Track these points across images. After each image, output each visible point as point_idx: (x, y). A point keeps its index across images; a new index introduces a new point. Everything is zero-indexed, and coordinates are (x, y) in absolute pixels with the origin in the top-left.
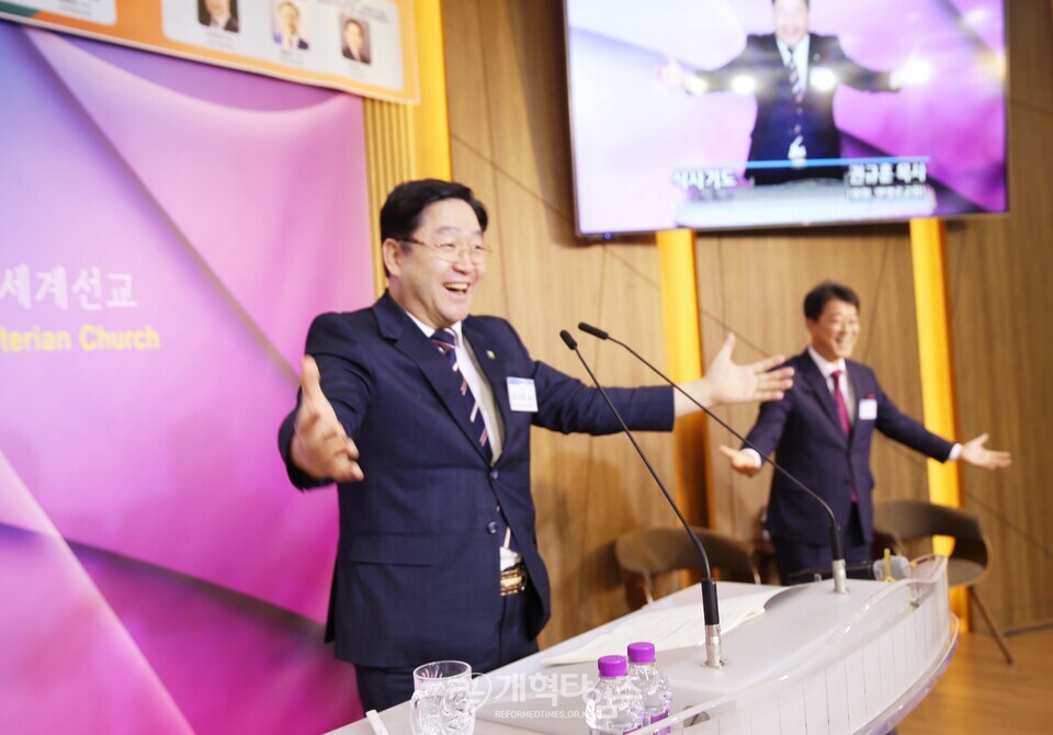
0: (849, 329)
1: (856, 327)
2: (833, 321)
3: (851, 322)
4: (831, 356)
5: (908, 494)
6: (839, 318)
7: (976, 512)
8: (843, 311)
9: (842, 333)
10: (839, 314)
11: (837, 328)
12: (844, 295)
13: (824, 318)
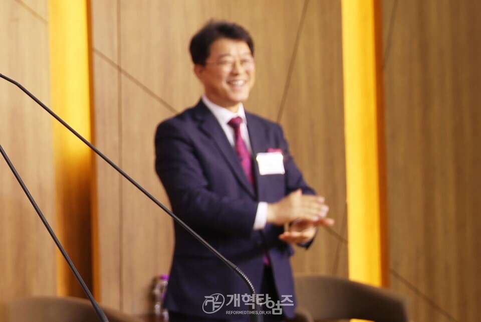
0: (241, 69)
1: (251, 66)
2: (220, 62)
3: (243, 62)
4: (227, 102)
5: (323, 271)
6: (229, 59)
7: (400, 292)
8: (235, 50)
9: (234, 74)
10: (228, 55)
11: (227, 69)
12: (232, 32)
13: (211, 61)
